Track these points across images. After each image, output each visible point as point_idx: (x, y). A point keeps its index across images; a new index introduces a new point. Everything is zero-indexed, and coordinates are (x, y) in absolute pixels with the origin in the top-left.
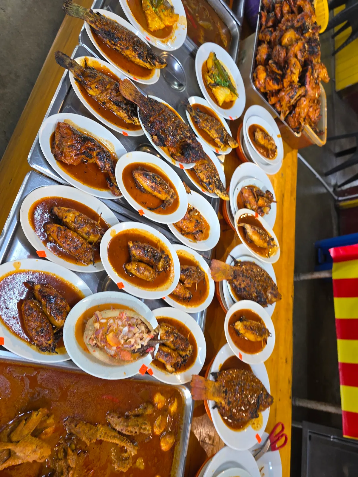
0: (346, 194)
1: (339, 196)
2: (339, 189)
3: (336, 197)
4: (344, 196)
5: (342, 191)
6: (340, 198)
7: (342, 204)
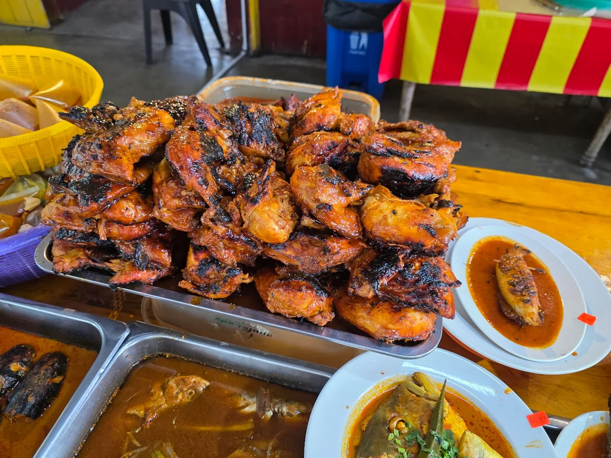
0: (239, 38)
1: (241, 49)
2: (228, 46)
3: (243, 54)
4: (241, 41)
5: (231, 43)
6: (245, 47)
7: (254, 45)
